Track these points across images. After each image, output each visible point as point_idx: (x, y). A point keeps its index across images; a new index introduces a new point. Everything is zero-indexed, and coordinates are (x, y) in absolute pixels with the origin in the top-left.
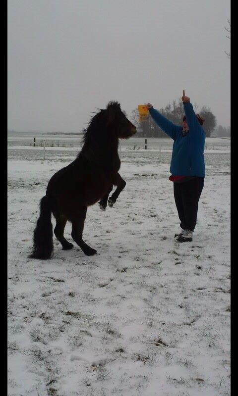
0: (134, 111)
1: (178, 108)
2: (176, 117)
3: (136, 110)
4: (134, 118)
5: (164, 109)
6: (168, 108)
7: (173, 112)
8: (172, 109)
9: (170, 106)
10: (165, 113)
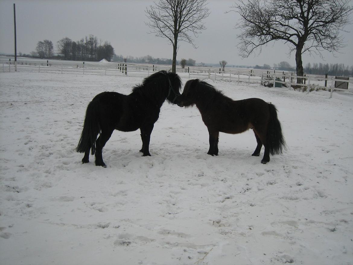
0: (59, 42)
1: (89, 41)
2: (88, 47)
3: (59, 41)
4: (59, 46)
5: (79, 41)
6: (82, 41)
7: (85, 44)
8: (85, 42)
9: (83, 40)
10: (80, 44)
